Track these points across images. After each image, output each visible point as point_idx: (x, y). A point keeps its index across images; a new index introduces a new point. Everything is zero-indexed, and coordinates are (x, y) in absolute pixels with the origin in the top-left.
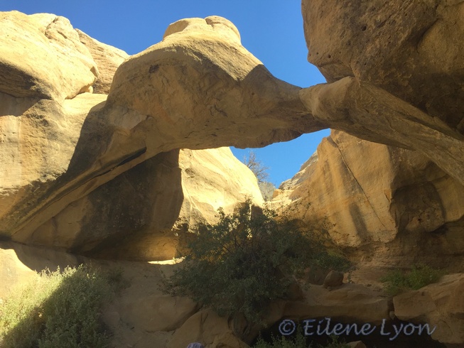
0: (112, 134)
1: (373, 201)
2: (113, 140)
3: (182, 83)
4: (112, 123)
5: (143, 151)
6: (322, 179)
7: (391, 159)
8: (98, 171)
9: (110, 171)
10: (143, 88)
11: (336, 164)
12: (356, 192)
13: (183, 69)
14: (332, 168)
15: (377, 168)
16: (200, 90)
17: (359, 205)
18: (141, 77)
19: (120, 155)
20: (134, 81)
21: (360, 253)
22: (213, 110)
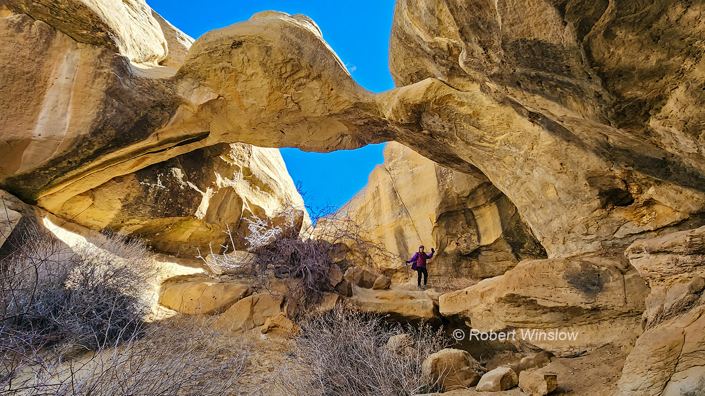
0: (178, 106)
1: (417, 224)
2: (177, 114)
3: (263, 64)
4: (180, 94)
5: (205, 135)
6: (371, 204)
7: (439, 186)
8: (152, 147)
9: (165, 150)
10: (221, 64)
11: (387, 190)
12: (402, 216)
13: (268, 50)
14: (382, 193)
15: (424, 194)
16: (281, 75)
17: (404, 228)
18: (220, 52)
19: (182, 133)
20: (212, 55)
21: (399, 274)
22: (289, 100)
